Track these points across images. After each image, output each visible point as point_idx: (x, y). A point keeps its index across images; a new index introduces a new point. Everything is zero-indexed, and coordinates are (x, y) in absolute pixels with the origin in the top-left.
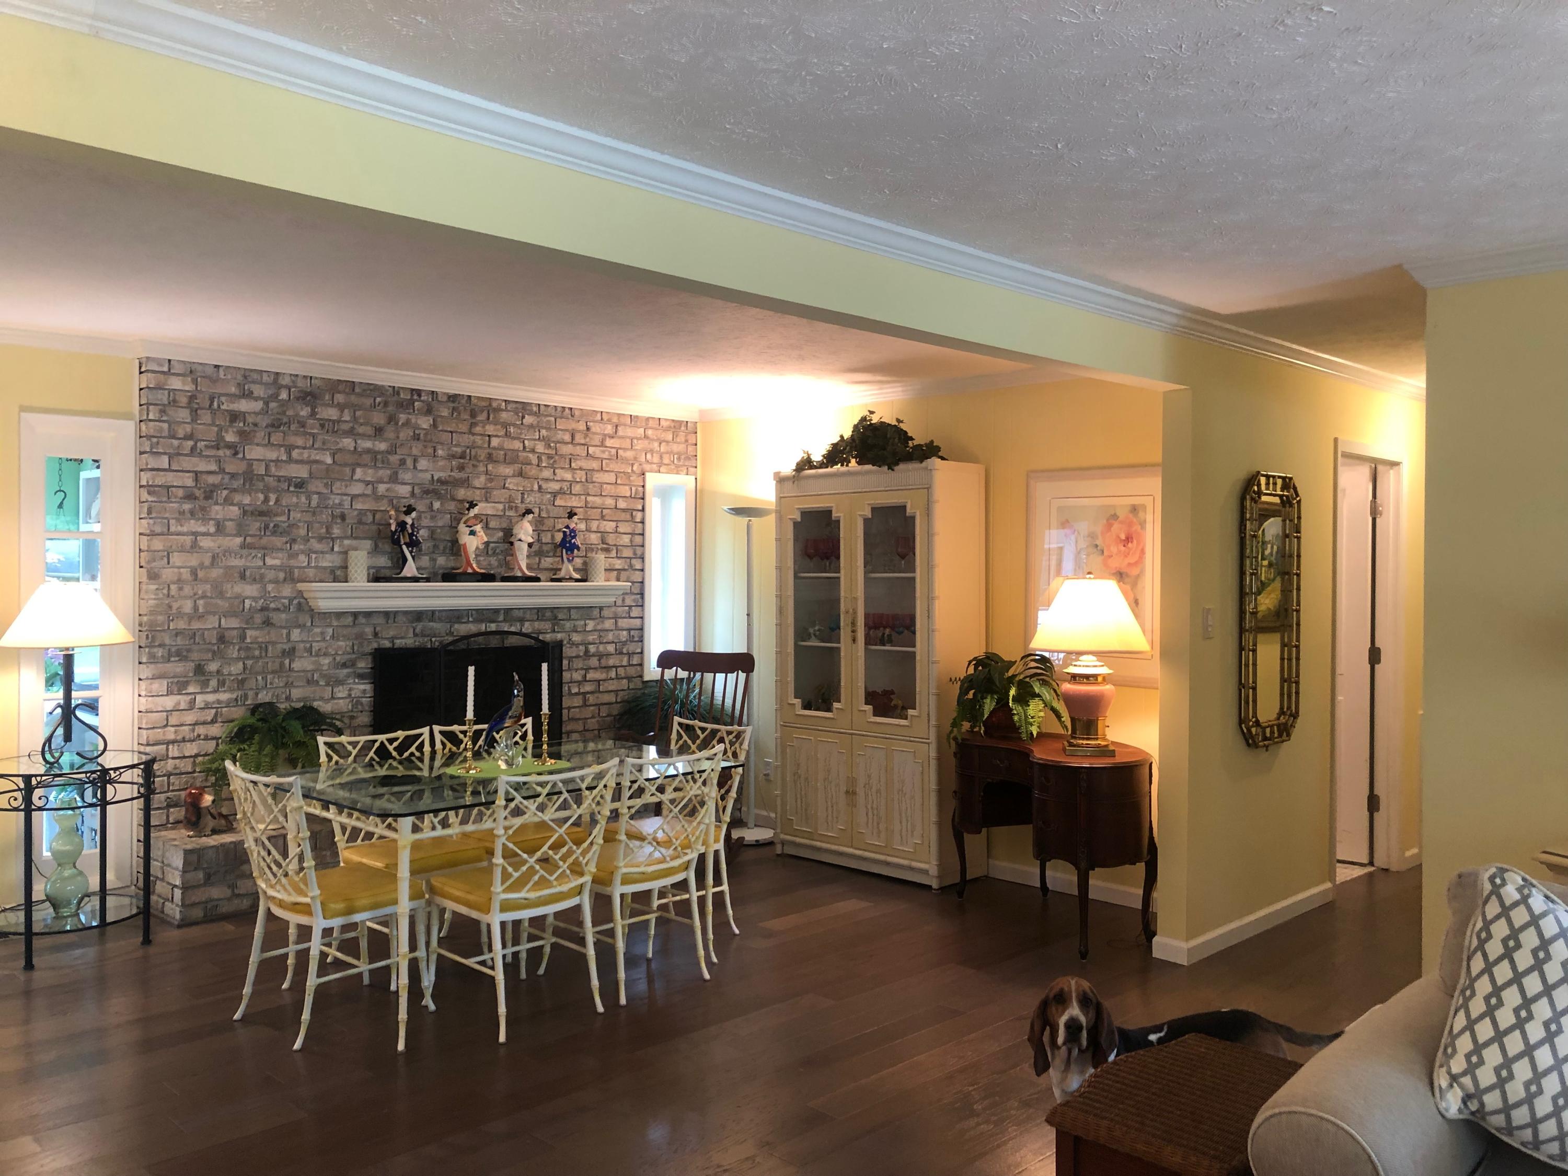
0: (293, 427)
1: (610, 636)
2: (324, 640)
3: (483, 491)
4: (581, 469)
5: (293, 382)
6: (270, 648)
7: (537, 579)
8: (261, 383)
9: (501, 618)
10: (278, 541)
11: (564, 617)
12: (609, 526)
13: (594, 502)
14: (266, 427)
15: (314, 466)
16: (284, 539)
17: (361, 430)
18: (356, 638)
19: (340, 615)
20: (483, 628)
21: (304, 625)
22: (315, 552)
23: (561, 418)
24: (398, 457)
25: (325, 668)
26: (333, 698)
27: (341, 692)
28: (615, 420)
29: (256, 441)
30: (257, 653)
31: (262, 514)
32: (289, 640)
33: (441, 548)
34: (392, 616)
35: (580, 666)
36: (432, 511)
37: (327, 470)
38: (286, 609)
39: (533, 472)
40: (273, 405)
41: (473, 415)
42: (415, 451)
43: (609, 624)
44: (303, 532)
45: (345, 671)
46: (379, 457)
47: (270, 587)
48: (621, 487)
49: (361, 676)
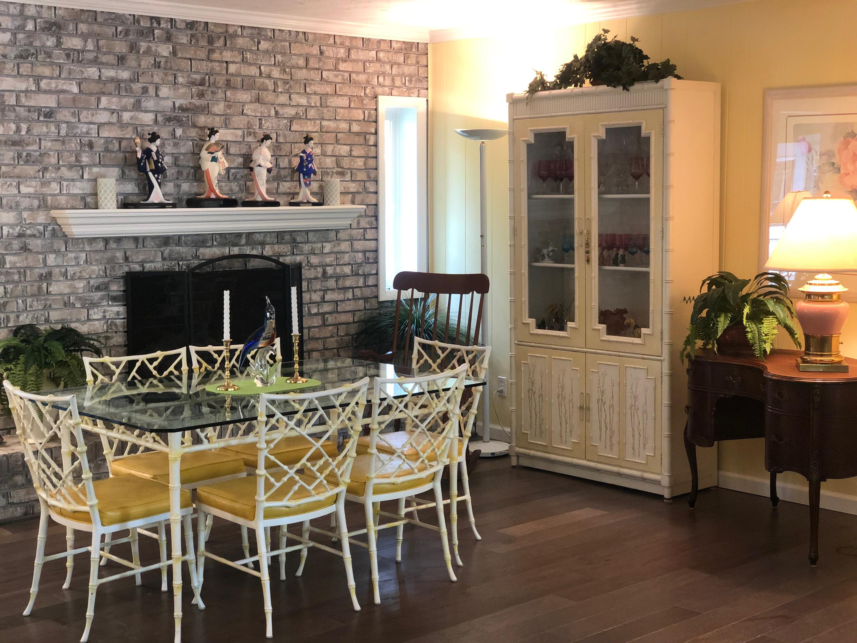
0: (41, 57)
1: (346, 258)
2: (78, 264)
3: (223, 118)
4: (315, 93)
5: (38, 12)
6: (28, 272)
7: (276, 204)
8: (8, 15)
9: (243, 241)
10: (31, 170)
11: (302, 240)
12: (344, 150)
13: (328, 127)
14: (15, 58)
15: (62, 96)
16: (37, 168)
17: (104, 59)
18: (108, 263)
19: (92, 240)
20: (226, 251)
21: (59, 251)
22: (65, 180)
23: (296, 42)
24: (140, 85)
25: (80, 291)
26: (89, 319)
27: (96, 314)
28: (347, 43)
29: (6, 72)
30: (16, 277)
31: (14, 143)
32: (45, 265)
33: (185, 174)
34: (141, 240)
35: (318, 287)
36: (175, 138)
37: (74, 100)
38: (42, 235)
39: (269, 97)
40: (20, 36)
41: (211, 41)
42: (157, 79)
43: (345, 246)
44: (53, 160)
45: (99, 294)
46: (122, 85)
47: (25, 215)
48: (354, 111)
49: (114, 299)
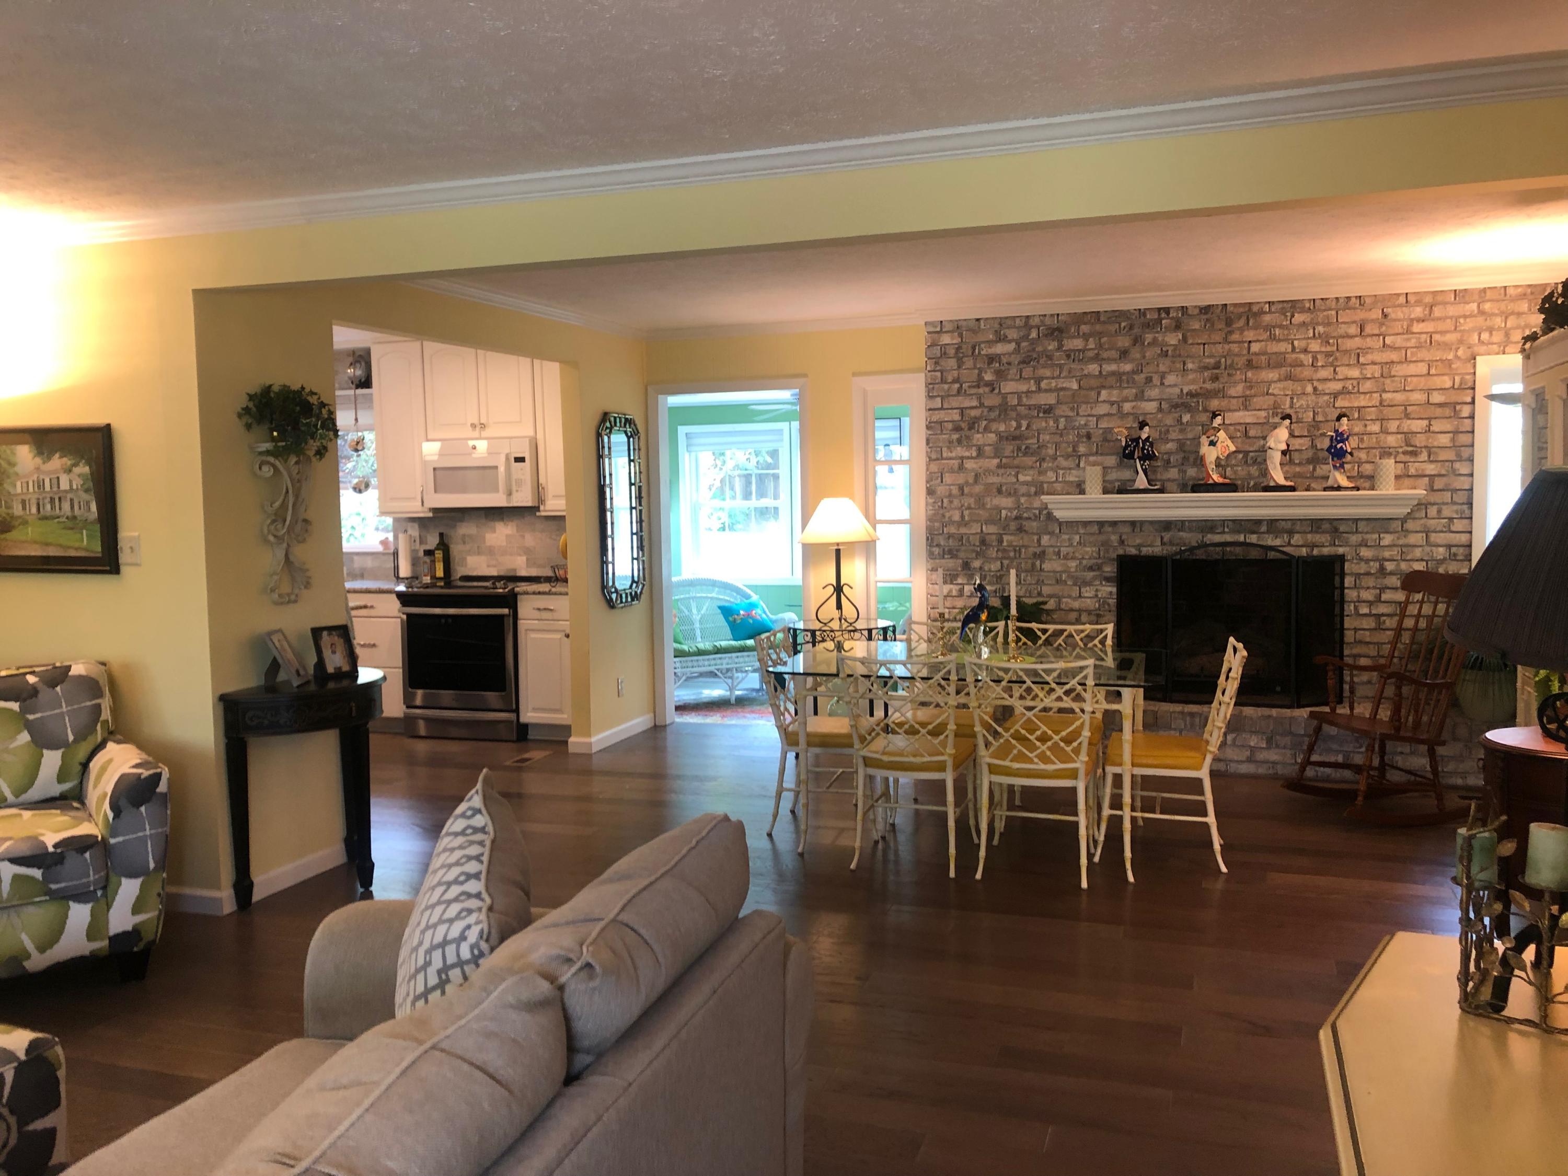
0: (1042, 361)
1: (1418, 553)
2: (1071, 545)
3: (1241, 400)
4: (1374, 363)
5: (1041, 321)
6: (1023, 550)
7: (1292, 489)
8: (1015, 327)
9: (1264, 528)
10: (1029, 461)
11: (1347, 530)
12: (1418, 425)
13: (1391, 400)
14: (1019, 363)
15: (1061, 393)
16: (1034, 459)
17: (1105, 355)
18: (1102, 545)
19: (1086, 524)
20: (1241, 538)
21: (1053, 532)
22: (1062, 469)
23: (1344, 310)
24: (1143, 376)
25: (1073, 570)
26: (1080, 596)
27: (1088, 592)
28: (1428, 299)
29: (1009, 377)
30: (1012, 554)
31: (1015, 438)
32: (1040, 545)
33: (1191, 460)
34: (1138, 525)
35: (1371, 584)
36: (1182, 424)
37: (1073, 396)
38: (1037, 518)
39: (1307, 373)
40: (1024, 344)
41: (1229, 322)
42: (1162, 368)
43: (1413, 539)
44: (1051, 452)
45: (1092, 574)
46: (1124, 377)
47: (1023, 500)
48: (1435, 378)
49: (1108, 579)
